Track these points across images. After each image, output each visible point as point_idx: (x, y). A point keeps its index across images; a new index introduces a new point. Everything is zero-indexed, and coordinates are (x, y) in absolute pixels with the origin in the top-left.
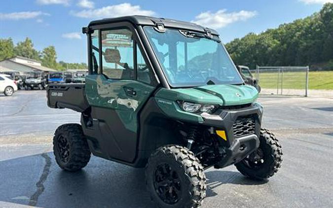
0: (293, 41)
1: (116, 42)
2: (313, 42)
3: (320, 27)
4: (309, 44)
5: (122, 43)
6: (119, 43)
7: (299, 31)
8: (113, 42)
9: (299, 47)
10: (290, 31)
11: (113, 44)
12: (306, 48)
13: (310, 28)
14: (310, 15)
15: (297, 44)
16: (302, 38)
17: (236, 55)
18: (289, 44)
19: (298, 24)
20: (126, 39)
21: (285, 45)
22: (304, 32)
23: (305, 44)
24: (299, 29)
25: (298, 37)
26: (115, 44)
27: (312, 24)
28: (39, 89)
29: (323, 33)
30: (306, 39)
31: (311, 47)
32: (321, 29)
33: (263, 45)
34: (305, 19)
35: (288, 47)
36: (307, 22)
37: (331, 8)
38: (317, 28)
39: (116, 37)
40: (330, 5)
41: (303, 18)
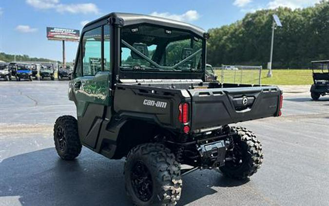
0: (221, 43)
1: (64, 37)
2: (237, 45)
3: (243, 32)
4: (235, 47)
5: (70, 37)
6: (67, 37)
7: (225, 35)
8: (60, 37)
9: (226, 49)
10: (218, 35)
11: (61, 38)
12: (232, 50)
13: (234, 33)
14: (234, 22)
15: (224, 46)
16: (229, 42)
17: (173, 54)
18: (218, 46)
19: (225, 30)
20: (74, 34)
21: (214, 47)
22: (230, 37)
23: (231, 46)
24: (225, 33)
25: (225, 40)
26: (63, 38)
27: (236, 30)
28: (7, 80)
29: (244, 38)
30: (231, 43)
31: (235, 49)
32: (243, 35)
33: (196, 46)
34: (231, 25)
35: (217, 48)
36: (232, 28)
37: (251, 17)
38: (240, 33)
39: (64, 31)
40: (251, 15)
41: (229, 25)
